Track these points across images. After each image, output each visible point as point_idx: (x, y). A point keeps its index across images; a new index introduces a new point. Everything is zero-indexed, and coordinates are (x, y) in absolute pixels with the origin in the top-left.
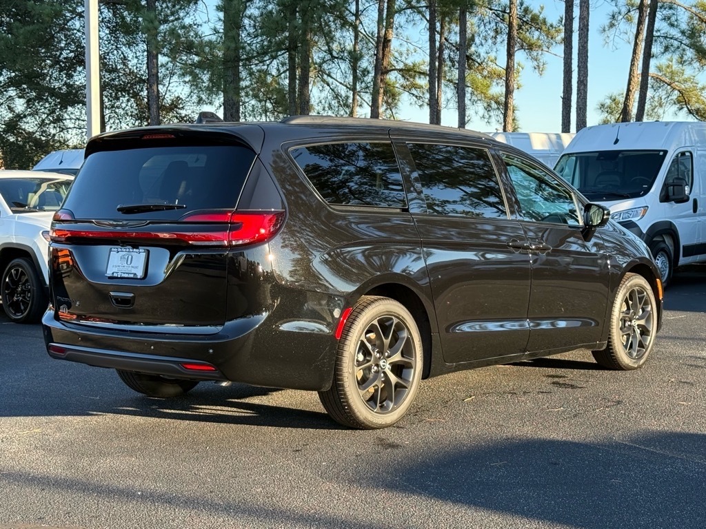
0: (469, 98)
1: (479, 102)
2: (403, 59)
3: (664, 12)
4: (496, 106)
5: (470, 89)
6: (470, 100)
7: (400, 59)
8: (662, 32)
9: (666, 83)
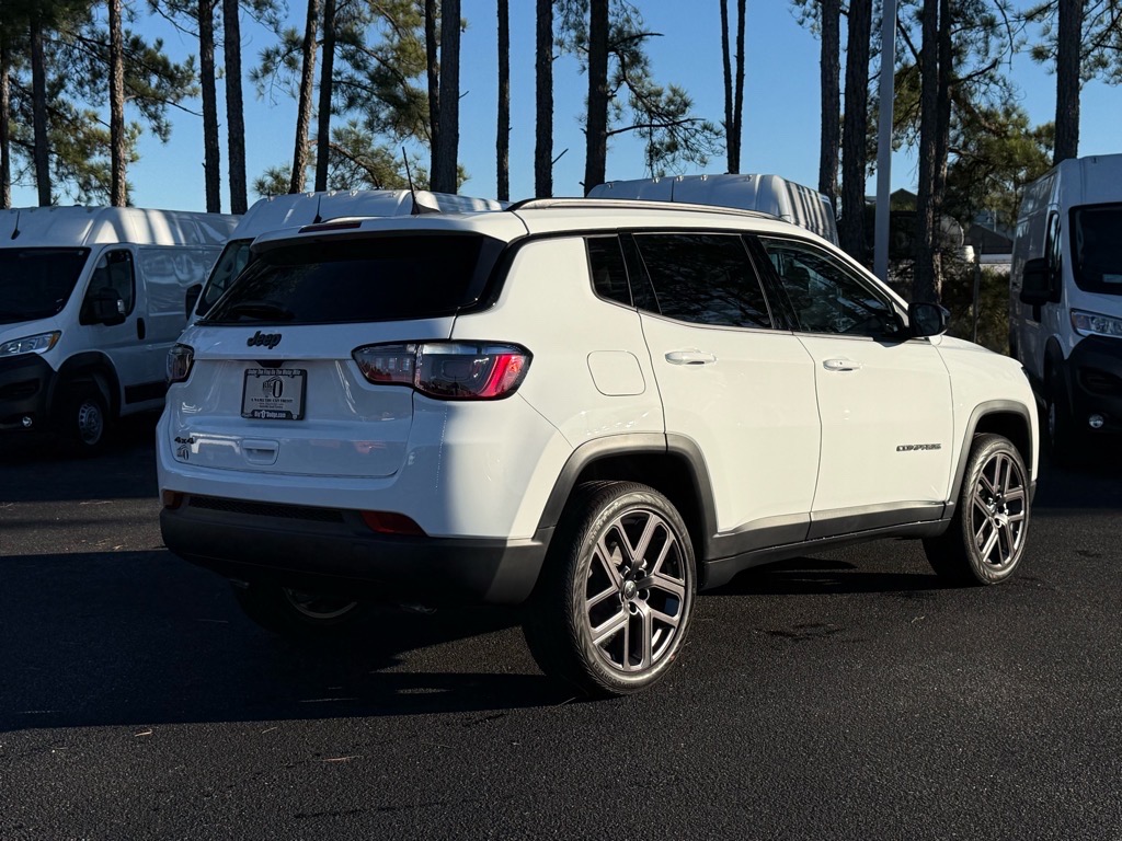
0: (55, 170)
1: (71, 177)
3: (345, 47)
4: (98, 183)
5: (56, 156)
6: (56, 173)
8: (344, 75)
9: (347, 156)
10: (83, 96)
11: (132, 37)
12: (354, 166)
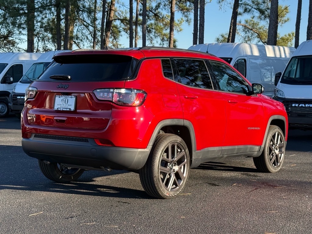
0: (154, 35)
1: (158, 37)
4: (166, 39)
6: (154, 36)
7: (122, 15)
9: (249, 29)
10: (165, 9)
12: (253, 32)
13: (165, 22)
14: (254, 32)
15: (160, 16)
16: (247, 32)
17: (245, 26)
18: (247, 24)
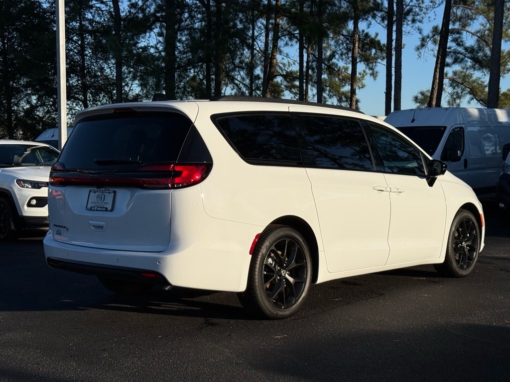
1: (334, 96)
2: (286, 68)
3: (454, 36)
4: (345, 99)
5: (329, 88)
6: (328, 95)
7: (284, 68)
8: (452, 49)
9: (459, 83)
10: (342, 60)
11: (365, 33)
12: (463, 87)
13: (342, 76)
14: (466, 86)
15: (336, 68)
16: (456, 87)
17: (453, 80)
18: (456, 77)
